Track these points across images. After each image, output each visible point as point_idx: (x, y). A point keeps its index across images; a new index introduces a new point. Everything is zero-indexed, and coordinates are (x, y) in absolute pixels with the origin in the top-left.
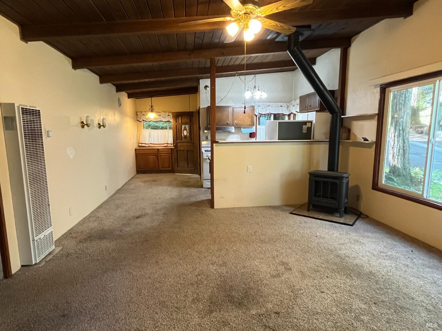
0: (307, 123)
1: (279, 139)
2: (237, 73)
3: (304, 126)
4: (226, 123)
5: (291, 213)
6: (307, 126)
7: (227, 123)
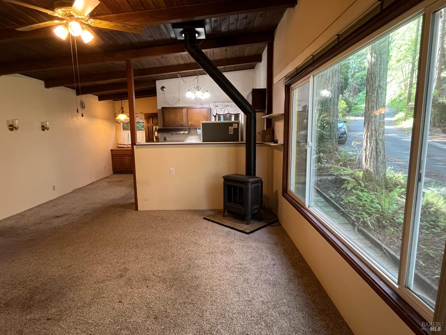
0: (234, 124)
1: (203, 142)
2: (179, 73)
3: (230, 128)
4: (180, 124)
5: (204, 218)
6: (233, 127)
7: (182, 124)
